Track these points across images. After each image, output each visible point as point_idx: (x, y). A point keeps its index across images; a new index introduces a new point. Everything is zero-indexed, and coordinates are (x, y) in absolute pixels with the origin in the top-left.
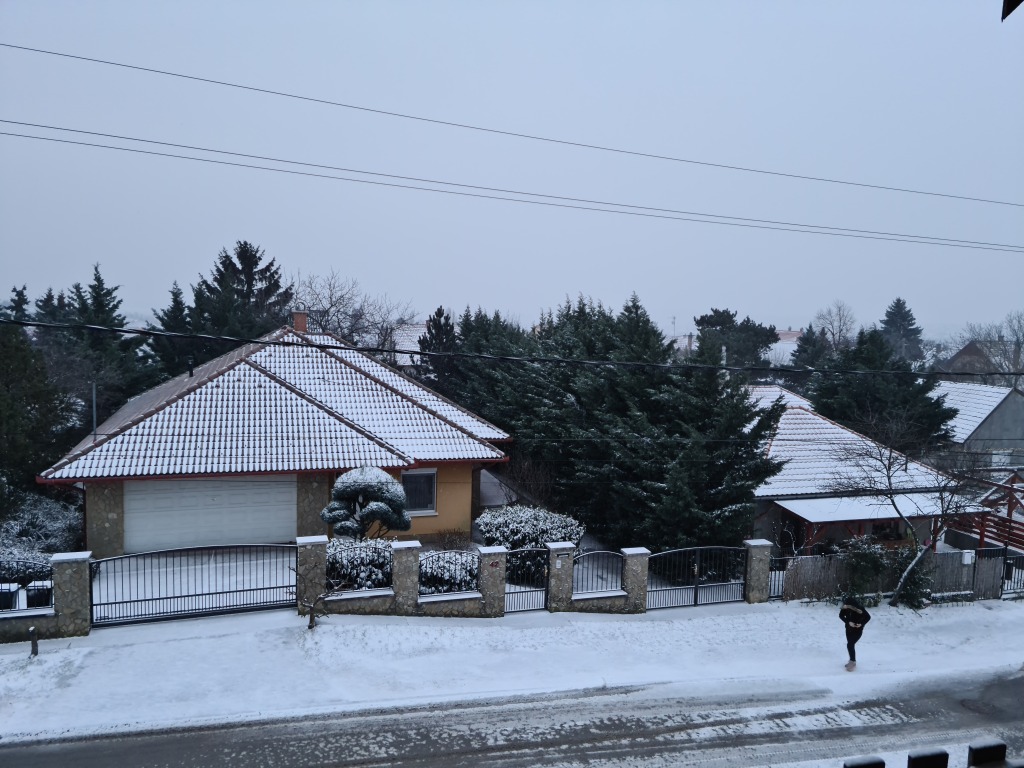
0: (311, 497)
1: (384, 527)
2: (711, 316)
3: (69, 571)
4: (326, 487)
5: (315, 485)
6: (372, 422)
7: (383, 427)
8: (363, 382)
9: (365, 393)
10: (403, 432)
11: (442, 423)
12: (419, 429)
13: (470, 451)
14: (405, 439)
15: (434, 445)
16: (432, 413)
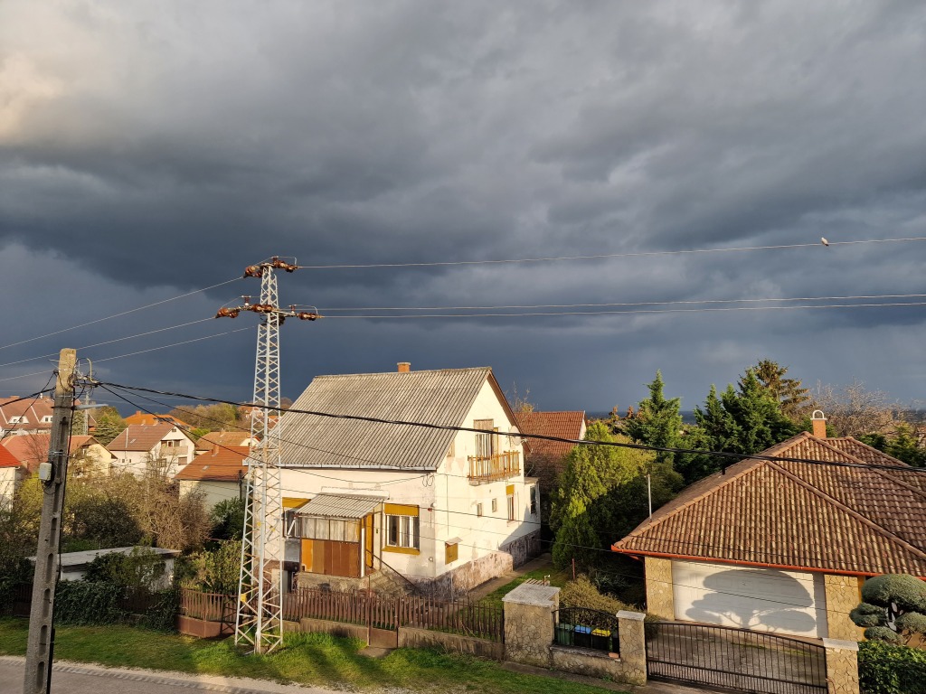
0: (840, 597)
3: (630, 627)
5: (843, 585)
6: (901, 527)
7: (915, 534)
8: (888, 487)
9: (890, 498)
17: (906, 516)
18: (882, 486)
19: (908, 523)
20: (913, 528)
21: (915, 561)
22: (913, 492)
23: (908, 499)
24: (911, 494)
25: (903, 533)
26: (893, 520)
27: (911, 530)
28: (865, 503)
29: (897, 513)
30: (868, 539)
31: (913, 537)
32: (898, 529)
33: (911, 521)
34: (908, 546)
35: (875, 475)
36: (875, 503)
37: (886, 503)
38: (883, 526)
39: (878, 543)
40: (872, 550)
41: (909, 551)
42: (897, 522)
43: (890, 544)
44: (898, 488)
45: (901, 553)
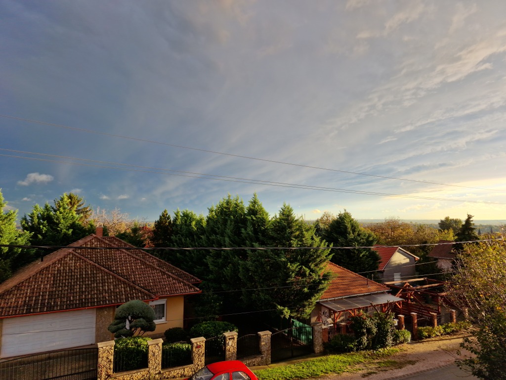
0: (103, 319)
1: (142, 331)
4: (112, 313)
5: (106, 312)
6: (134, 278)
7: (140, 281)
8: (130, 259)
9: (131, 265)
10: (150, 282)
11: (169, 276)
12: (158, 280)
13: (182, 290)
14: (151, 286)
15: (166, 288)
16: (164, 272)
17: (137, 273)
18: (128, 259)
19: (137, 276)
20: (139, 278)
21: (140, 294)
22: (140, 261)
23: (138, 264)
25: (135, 281)
26: (131, 275)
28: (119, 269)
29: (133, 272)
30: (120, 287)
31: (139, 282)
32: (133, 279)
33: (139, 275)
34: (137, 287)
35: (124, 254)
36: (124, 268)
37: (129, 268)
38: (127, 279)
39: (124, 288)
40: (122, 291)
41: (137, 289)
42: (133, 276)
43: (129, 287)
44: (134, 259)
45: (134, 291)
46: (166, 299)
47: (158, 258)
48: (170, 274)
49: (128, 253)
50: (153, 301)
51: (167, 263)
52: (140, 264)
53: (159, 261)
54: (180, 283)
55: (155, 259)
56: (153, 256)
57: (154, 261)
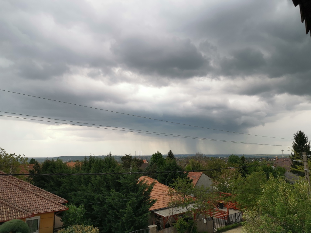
2: (126, 157)
8: (10, 186)
9: (11, 191)
10: (27, 204)
11: (43, 198)
12: (33, 202)
13: (53, 208)
14: (27, 206)
15: (40, 207)
16: (38, 196)
17: (16, 197)
18: (8, 186)
19: (16, 199)
21: (18, 213)
22: (19, 187)
23: (17, 190)
24: (18, 188)
26: (11, 199)
27: (17, 201)
29: (13, 196)
31: (17, 204)
32: (13, 202)
33: (17, 198)
34: (16, 208)
35: (5, 182)
36: (5, 193)
37: (9, 193)
38: (7, 202)
39: (5, 209)
40: (3, 212)
41: (17, 210)
42: (12, 200)
43: (9, 208)
44: (14, 186)
45: (13, 211)
46: (40, 216)
47: (32, 185)
48: (43, 196)
49: (9, 181)
50: (29, 218)
51: (40, 189)
52: (18, 190)
53: (34, 187)
54: (52, 203)
55: (30, 186)
56: (29, 184)
57: (29, 187)
